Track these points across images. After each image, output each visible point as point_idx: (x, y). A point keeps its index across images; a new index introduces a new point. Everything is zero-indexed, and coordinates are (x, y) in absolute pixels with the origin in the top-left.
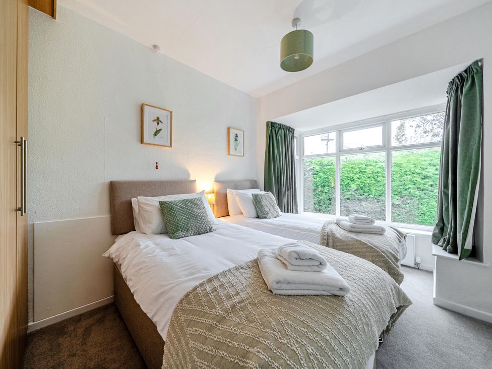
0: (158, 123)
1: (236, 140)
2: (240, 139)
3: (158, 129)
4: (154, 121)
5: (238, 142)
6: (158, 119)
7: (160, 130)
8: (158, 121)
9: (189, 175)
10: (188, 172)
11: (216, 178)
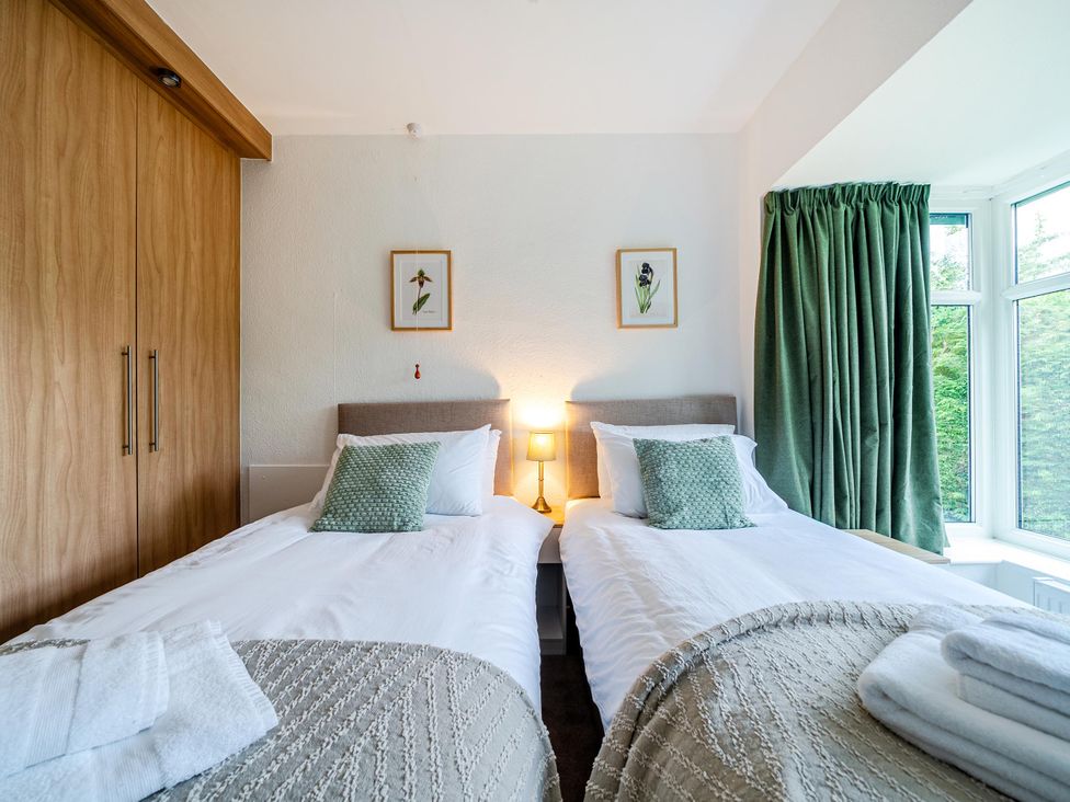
0: (421, 284)
1: (644, 282)
2: (663, 276)
3: (421, 296)
4: (414, 280)
5: (653, 287)
6: (421, 274)
7: (427, 296)
8: (422, 278)
9: (497, 388)
10: (496, 382)
11: (574, 393)
